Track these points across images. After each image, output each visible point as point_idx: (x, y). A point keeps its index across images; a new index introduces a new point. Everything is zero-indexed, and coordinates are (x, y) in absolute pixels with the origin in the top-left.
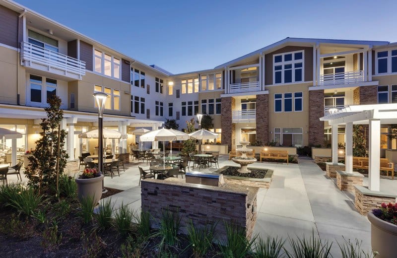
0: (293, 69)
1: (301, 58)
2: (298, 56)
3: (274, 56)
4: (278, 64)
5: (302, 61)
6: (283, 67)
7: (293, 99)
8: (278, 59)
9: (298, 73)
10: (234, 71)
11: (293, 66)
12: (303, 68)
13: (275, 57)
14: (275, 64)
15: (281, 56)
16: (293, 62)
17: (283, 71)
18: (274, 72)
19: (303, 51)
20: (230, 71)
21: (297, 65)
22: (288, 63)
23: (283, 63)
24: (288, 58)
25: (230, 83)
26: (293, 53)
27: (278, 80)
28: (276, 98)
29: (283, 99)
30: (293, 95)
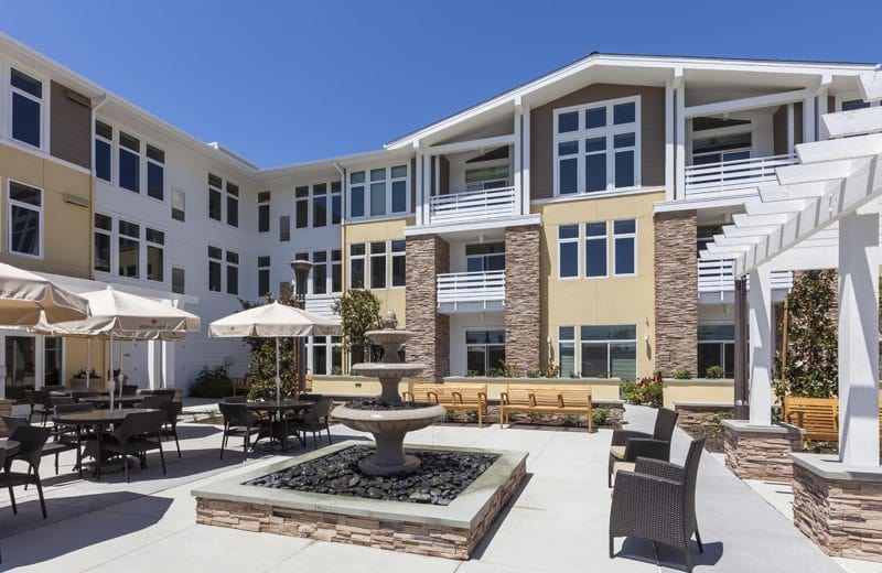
0: (611, 152)
1: (632, 119)
2: (624, 114)
3: (557, 113)
4: (568, 137)
5: (635, 127)
6: (582, 147)
7: (611, 238)
8: (569, 123)
9: (624, 163)
10: (443, 158)
11: (610, 143)
12: (637, 149)
13: (561, 116)
14: (559, 138)
15: (576, 114)
16: (610, 131)
17: (581, 157)
18: (557, 159)
19: (637, 99)
20: (433, 158)
21: (621, 141)
22: (596, 133)
23: (582, 135)
24: (596, 119)
25: (433, 193)
26: (610, 105)
27: (569, 186)
28: (561, 237)
29: (581, 240)
30: (610, 228)
